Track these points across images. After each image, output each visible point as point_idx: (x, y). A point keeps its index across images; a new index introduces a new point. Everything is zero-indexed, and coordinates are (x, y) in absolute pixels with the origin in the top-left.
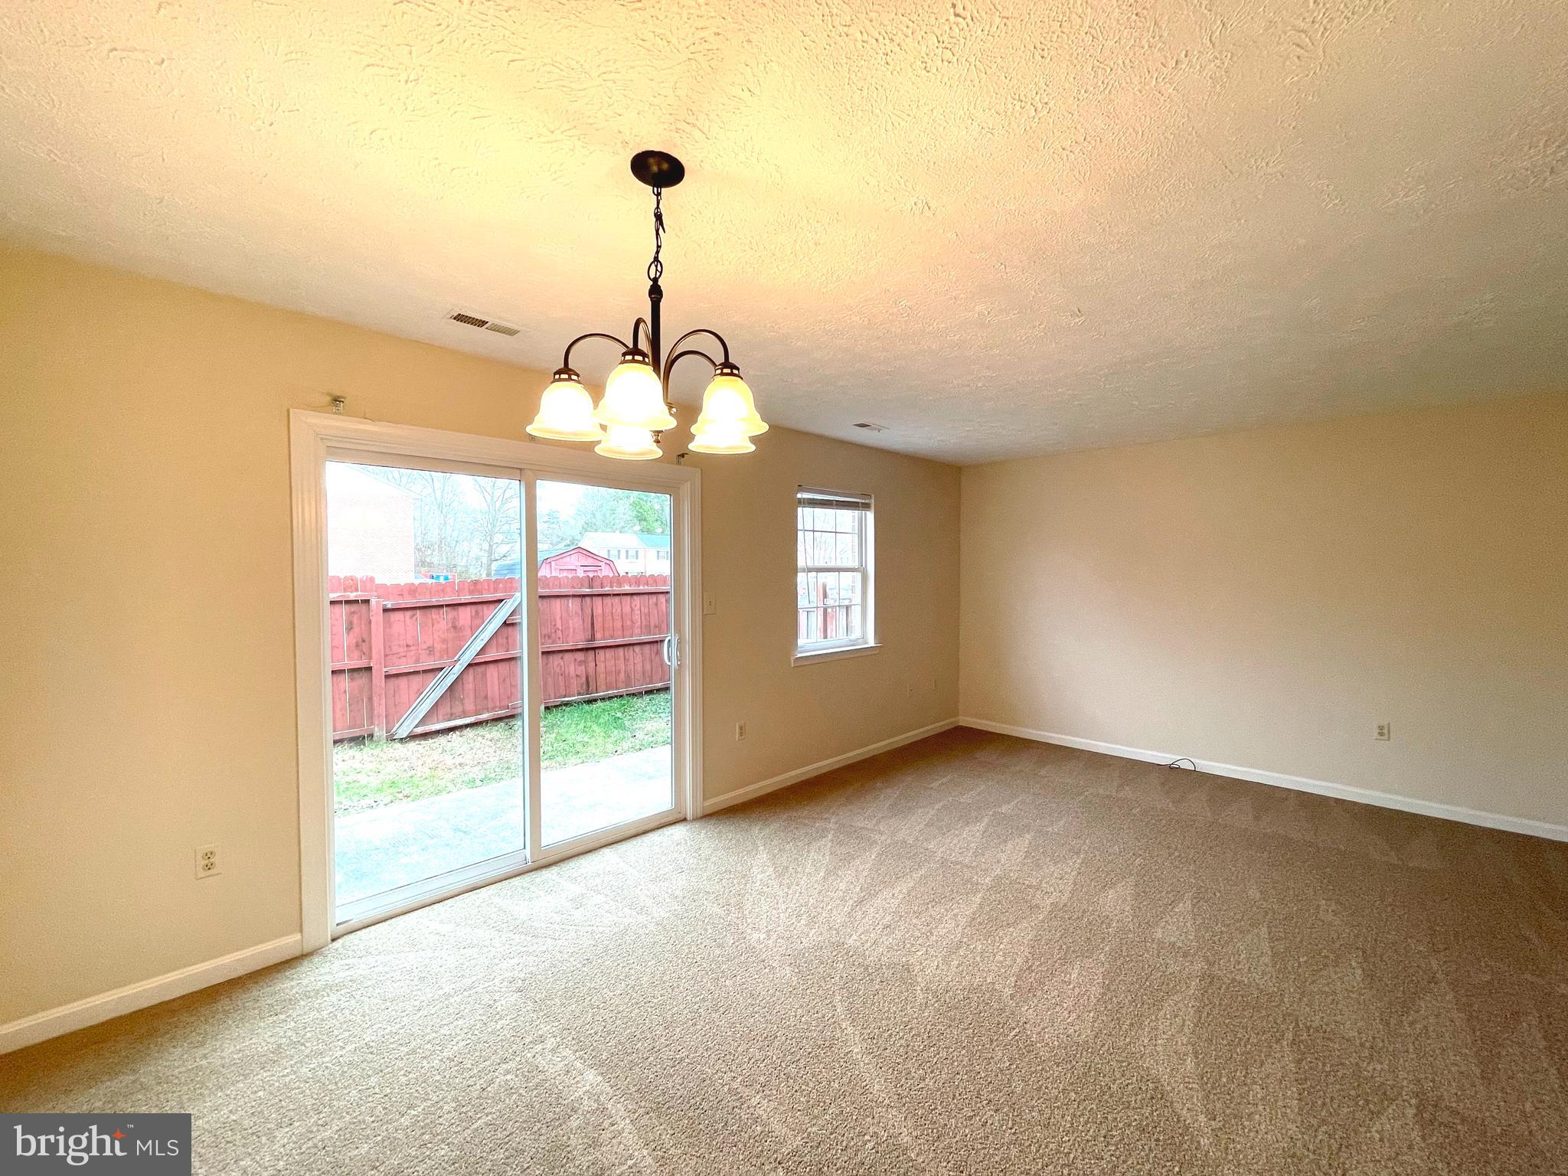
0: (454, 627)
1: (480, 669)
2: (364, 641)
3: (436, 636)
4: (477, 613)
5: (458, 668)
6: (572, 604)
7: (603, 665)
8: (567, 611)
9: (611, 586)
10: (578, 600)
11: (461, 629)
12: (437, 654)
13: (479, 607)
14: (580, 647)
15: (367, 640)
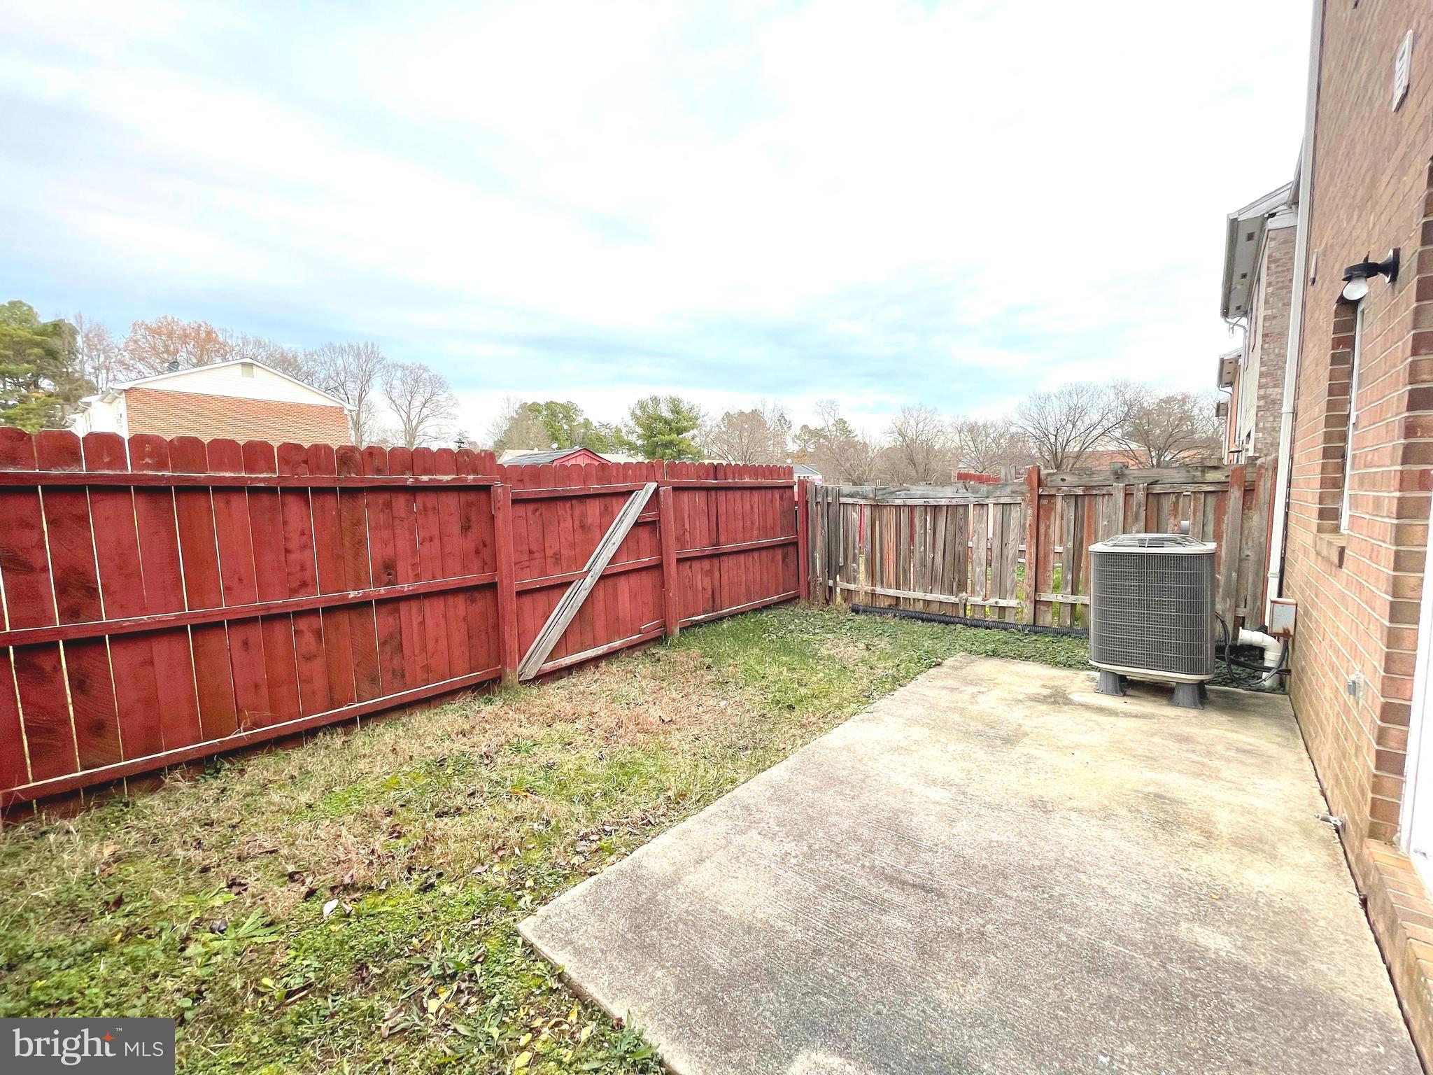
0: (582, 527)
1: (610, 582)
2: (485, 545)
3: (563, 539)
4: (606, 508)
5: (589, 581)
6: (699, 498)
7: (726, 577)
8: (694, 507)
9: (734, 478)
10: (704, 493)
11: (589, 529)
12: (564, 564)
13: (608, 500)
14: (707, 553)
15: (488, 541)
